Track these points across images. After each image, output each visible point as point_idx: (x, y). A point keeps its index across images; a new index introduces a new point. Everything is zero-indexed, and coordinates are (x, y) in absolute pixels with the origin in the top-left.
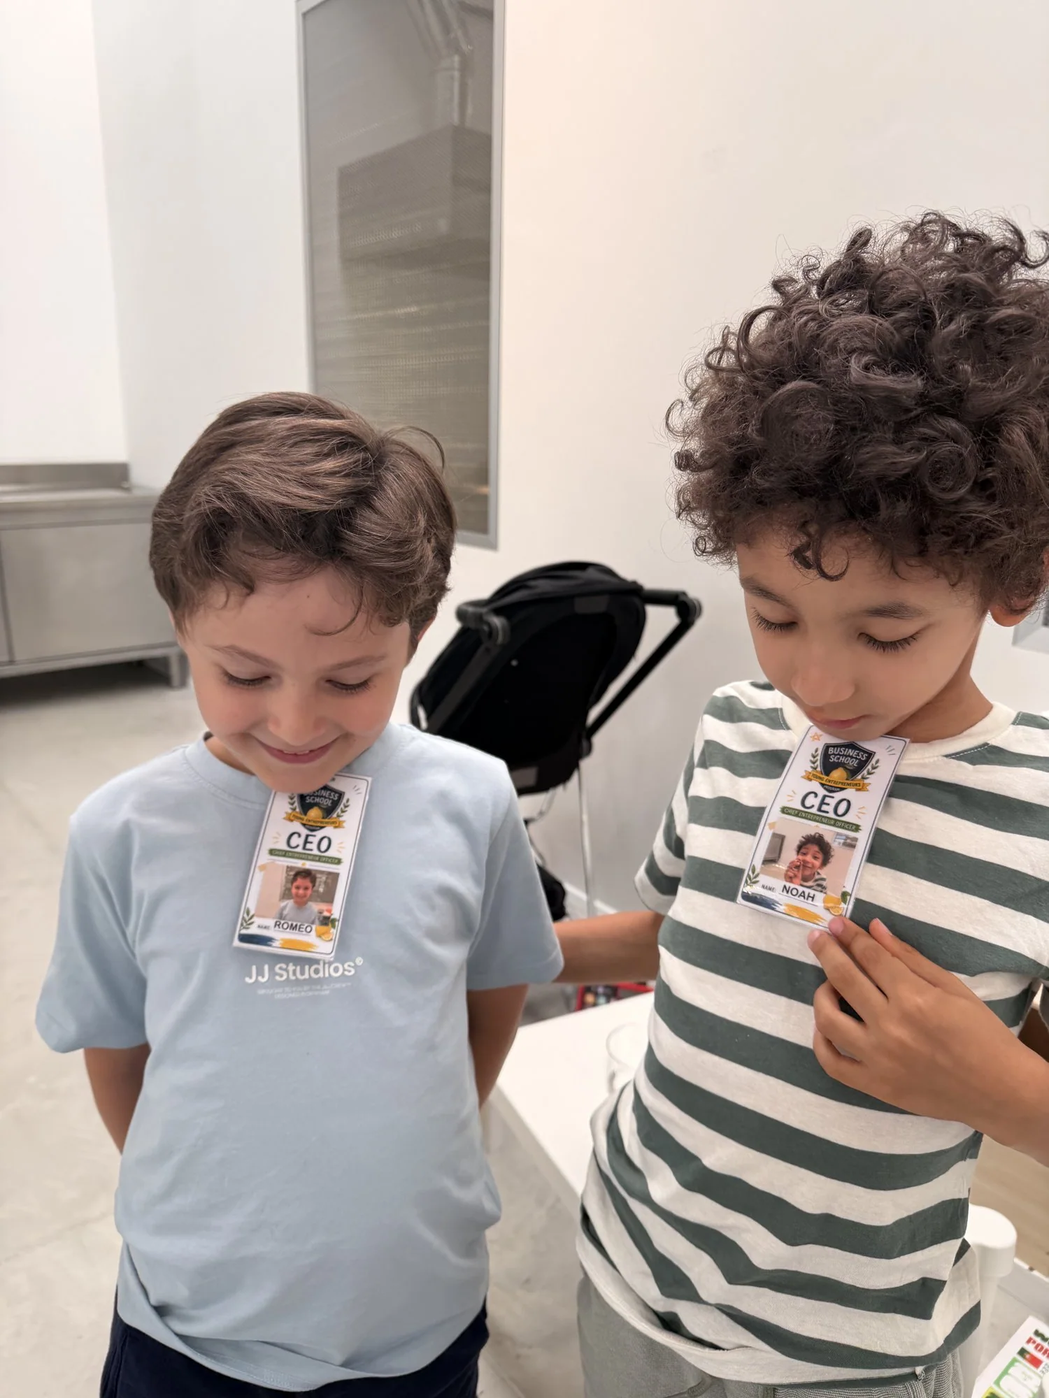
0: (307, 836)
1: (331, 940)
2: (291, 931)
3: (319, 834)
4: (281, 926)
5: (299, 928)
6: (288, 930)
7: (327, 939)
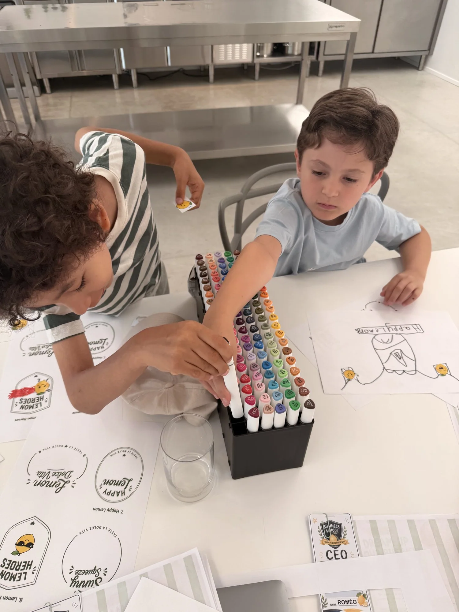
0: (334, 551)
1: (368, 606)
2: (347, 605)
3: (340, 549)
4: (341, 603)
5: (350, 602)
6: (345, 604)
7: (366, 606)
